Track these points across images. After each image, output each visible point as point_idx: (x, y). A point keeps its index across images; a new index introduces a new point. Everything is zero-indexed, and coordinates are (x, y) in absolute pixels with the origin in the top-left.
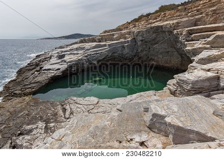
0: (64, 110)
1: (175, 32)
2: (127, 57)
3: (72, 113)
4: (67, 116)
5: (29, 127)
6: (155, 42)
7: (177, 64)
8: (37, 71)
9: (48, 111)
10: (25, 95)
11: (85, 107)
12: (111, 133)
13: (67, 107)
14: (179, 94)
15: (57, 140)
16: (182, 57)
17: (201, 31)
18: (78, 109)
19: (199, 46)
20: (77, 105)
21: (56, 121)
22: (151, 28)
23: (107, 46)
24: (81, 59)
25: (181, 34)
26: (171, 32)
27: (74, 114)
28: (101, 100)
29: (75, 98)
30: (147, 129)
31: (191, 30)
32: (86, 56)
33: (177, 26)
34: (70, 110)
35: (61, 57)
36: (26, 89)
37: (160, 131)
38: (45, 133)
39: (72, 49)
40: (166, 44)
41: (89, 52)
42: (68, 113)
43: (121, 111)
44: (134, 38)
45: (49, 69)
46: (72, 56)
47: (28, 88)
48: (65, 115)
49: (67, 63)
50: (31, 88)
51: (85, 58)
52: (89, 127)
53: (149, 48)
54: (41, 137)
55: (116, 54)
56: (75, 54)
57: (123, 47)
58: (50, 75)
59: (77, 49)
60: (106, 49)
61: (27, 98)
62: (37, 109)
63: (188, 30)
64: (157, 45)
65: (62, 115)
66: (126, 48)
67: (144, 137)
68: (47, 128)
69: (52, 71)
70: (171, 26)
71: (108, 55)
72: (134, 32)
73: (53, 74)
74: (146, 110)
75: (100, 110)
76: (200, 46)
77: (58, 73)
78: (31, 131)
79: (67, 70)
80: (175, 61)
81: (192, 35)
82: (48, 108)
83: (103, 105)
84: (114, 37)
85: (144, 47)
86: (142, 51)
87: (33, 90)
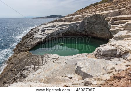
1: (106, 19)
2: (79, 32)
3: (46, 62)
4: (44, 63)
5: (27, 67)
8: (31, 38)
9: (36, 60)
10: (26, 51)
11: (52, 59)
12: (59, 73)
13: (44, 59)
15: (38, 74)
18: (49, 60)
19: (117, 29)
20: (49, 58)
21: (39, 65)
22: (93, 15)
23: (68, 25)
24: (54, 33)
25: (109, 21)
28: (60, 56)
29: (48, 55)
30: (75, 72)
31: (115, 18)
32: (56, 31)
33: (107, 15)
35: (43, 31)
36: (26, 48)
37: (79, 74)
38: (34, 70)
39: (49, 26)
40: (102, 25)
41: (58, 29)
42: (44, 62)
43: (66, 63)
44: (83, 21)
45: (37, 38)
46: (49, 31)
48: (43, 62)
49: (46, 35)
51: (56, 32)
52: (51, 69)
53: (92, 27)
54: (32, 72)
55: (73, 30)
56: (50, 29)
57: (77, 26)
58: (37, 41)
59: (52, 26)
60: (67, 27)
61: (26, 53)
62: (31, 58)
63: (113, 18)
64: (96, 25)
65: (42, 62)
67: (72, 76)
69: (39, 39)
71: (68, 31)
72: (83, 18)
73: (39, 41)
74: (76, 64)
75: (59, 61)
77: (42, 40)
78: (28, 69)
79: (45, 39)
81: (115, 21)
82: (36, 59)
83: (61, 59)
84: (73, 19)
85: (89, 26)
86: (87, 28)
87: (29, 49)
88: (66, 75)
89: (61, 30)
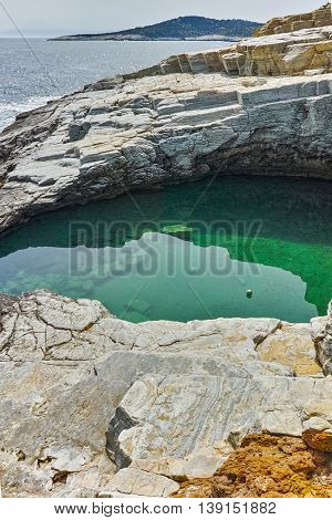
12: (22, 430)
23: (240, 99)
24: (132, 150)
32: (153, 139)
34: (9, 334)
43: (96, 373)
49: (83, 162)
51: (150, 146)
55: (269, 137)
57: (302, 108)
60: (232, 112)
66: (313, 115)
67: (77, 462)
69: (31, 187)
71: (234, 139)
79: (75, 186)
84: (288, 58)
88: (48, 452)
89: (186, 131)
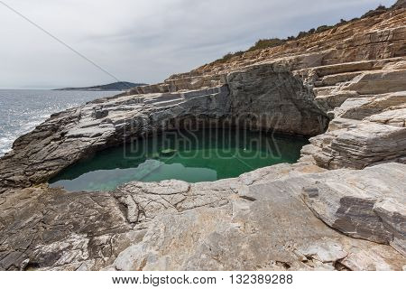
0: (124, 207)
1: (295, 73)
3: (141, 211)
4: (133, 218)
5: (51, 247)
6: (260, 90)
7: (294, 125)
8: (55, 140)
9: (88, 211)
10: (33, 182)
11: (167, 197)
13: (129, 200)
14: (338, 165)
16: (302, 114)
17: (337, 70)
18: (152, 203)
19: (337, 93)
20: (148, 196)
21: (109, 230)
22: (255, 68)
23: (183, 96)
25: (306, 76)
26: (287, 74)
27: (148, 214)
28: (195, 184)
29: (140, 184)
31: (319, 69)
32: (147, 113)
33: (297, 64)
34: (135, 206)
35: (100, 115)
36: (34, 171)
38: (90, 257)
39: (120, 103)
40: (278, 94)
41: (151, 107)
42: (132, 212)
43: (251, 199)
44: (227, 85)
45: (81, 136)
47: (39, 170)
48: (126, 215)
49: (115, 124)
50: (44, 169)
52: (195, 237)
53: (251, 101)
56: (126, 110)
57: (210, 99)
58: (82, 146)
59: (128, 102)
61: (38, 190)
62: (64, 207)
63: (316, 70)
64: (263, 96)
65: (122, 216)
66: (214, 101)
68: (93, 247)
69: (87, 139)
70: (287, 64)
71: (184, 112)
72: (225, 75)
73: (88, 143)
74: (313, 193)
75: (199, 202)
76: (340, 92)
77: (99, 141)
79: (114, 136)
80: (292, 120)
81: (323, 76)
82: (86, 206)
83: (203, 192)
84: (192, 83)
85: (243, 98)
86: (239, 105)
87: (50, 173)
89: (162, 109)
